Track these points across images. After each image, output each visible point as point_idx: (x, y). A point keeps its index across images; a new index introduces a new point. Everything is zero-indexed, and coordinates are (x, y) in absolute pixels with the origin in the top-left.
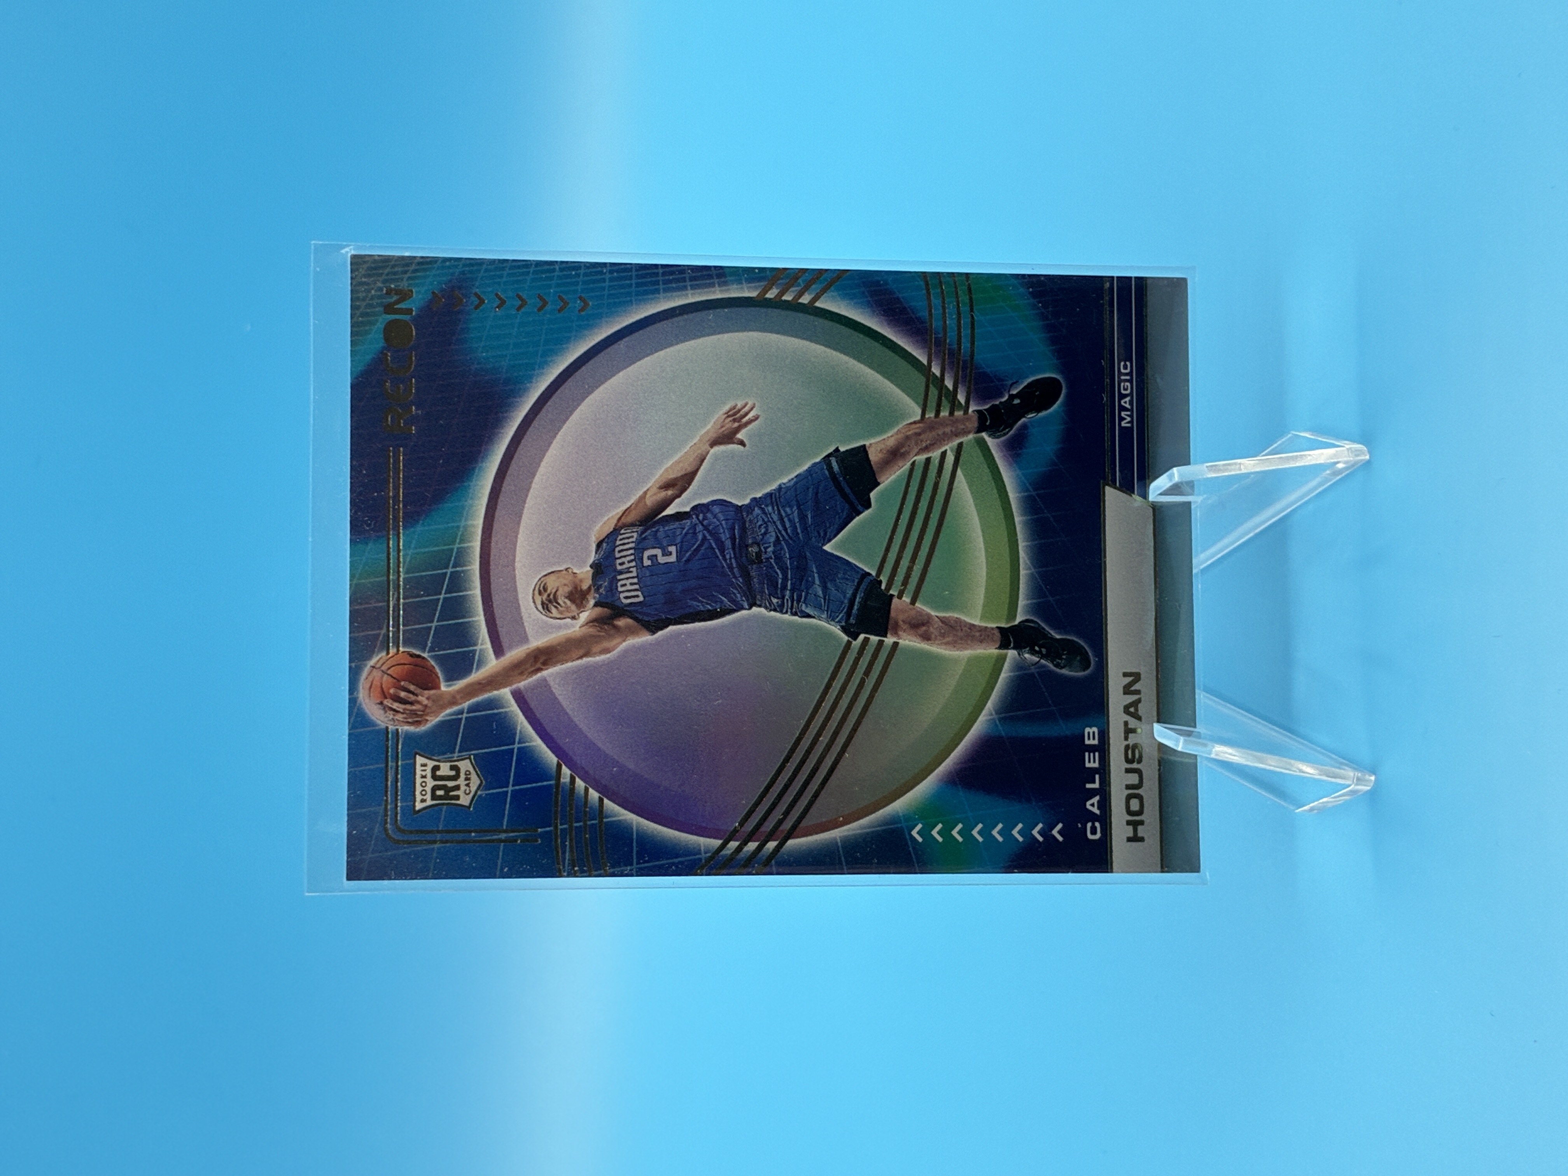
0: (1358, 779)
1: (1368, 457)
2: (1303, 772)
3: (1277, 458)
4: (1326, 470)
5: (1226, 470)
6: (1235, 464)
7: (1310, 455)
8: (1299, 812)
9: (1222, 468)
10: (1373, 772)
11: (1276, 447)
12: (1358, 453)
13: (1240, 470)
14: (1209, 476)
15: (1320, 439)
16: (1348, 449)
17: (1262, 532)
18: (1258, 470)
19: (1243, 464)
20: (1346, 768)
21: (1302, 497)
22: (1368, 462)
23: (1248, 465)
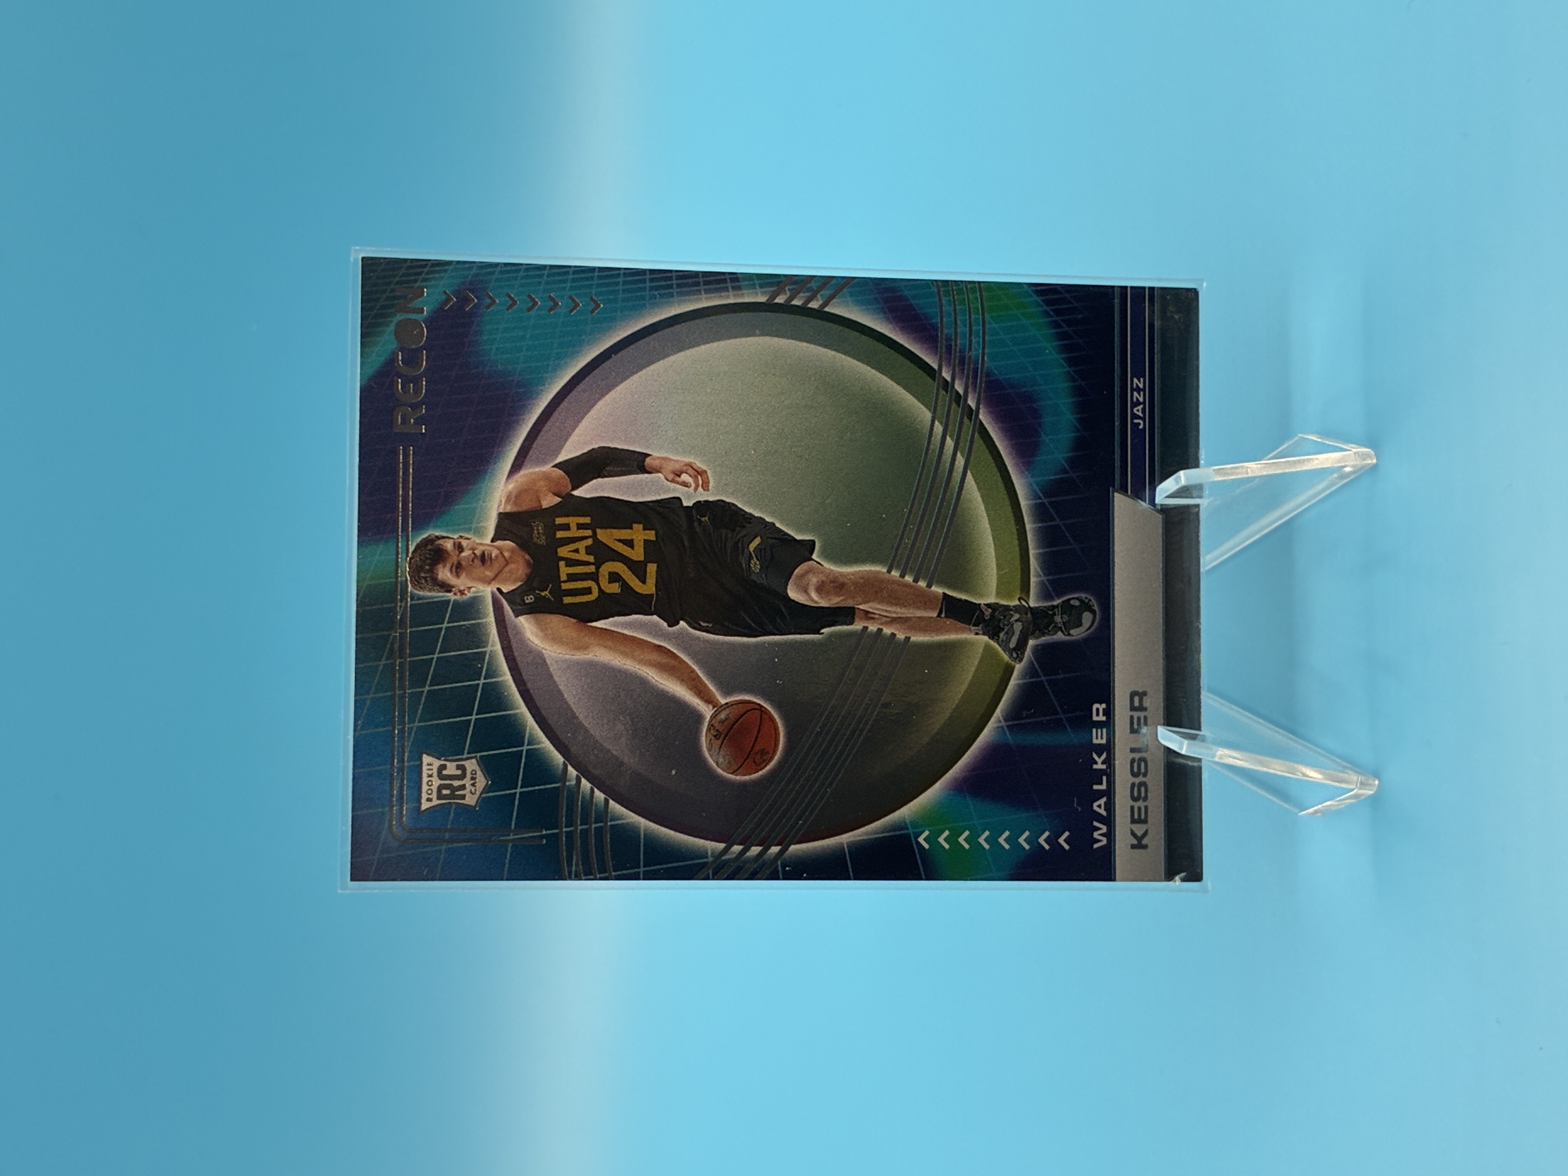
0: (1362, 783)
1: (1375, 461)
2: (1308, 776)
3: (1285, 462)
4: (1332, 474)
5: (1232, 474)
6: (1242, 467)
7: (1317, 459)
8: (1303, 815)
9: (1229, 471)
10: (1376, 776)
11: (1284, 449)
12: (1364, 456)
13: (1247, 473)
14: (1216, 479)
15: (1327, 442)
16: (1355, 453)
17: (1266, 535)
18: (1265, 473)
19: (1250, 468)
20: (1350, 772)
21: (1309, 500)
22: (1374, 468)
23: (1254, 469)
